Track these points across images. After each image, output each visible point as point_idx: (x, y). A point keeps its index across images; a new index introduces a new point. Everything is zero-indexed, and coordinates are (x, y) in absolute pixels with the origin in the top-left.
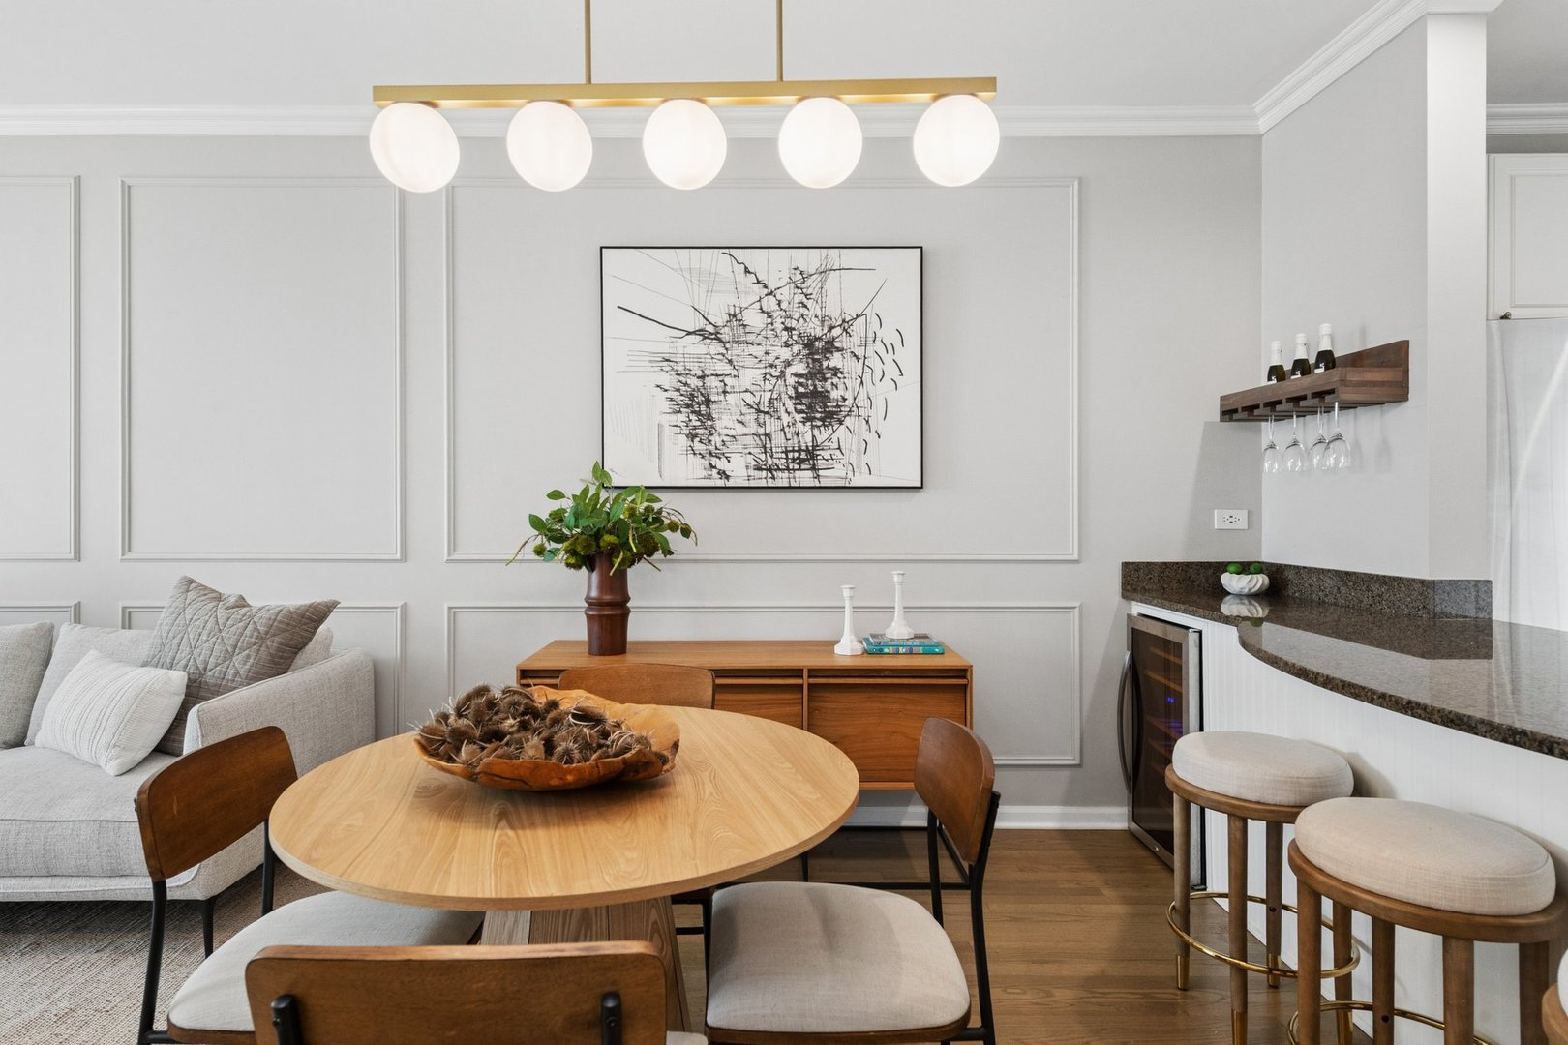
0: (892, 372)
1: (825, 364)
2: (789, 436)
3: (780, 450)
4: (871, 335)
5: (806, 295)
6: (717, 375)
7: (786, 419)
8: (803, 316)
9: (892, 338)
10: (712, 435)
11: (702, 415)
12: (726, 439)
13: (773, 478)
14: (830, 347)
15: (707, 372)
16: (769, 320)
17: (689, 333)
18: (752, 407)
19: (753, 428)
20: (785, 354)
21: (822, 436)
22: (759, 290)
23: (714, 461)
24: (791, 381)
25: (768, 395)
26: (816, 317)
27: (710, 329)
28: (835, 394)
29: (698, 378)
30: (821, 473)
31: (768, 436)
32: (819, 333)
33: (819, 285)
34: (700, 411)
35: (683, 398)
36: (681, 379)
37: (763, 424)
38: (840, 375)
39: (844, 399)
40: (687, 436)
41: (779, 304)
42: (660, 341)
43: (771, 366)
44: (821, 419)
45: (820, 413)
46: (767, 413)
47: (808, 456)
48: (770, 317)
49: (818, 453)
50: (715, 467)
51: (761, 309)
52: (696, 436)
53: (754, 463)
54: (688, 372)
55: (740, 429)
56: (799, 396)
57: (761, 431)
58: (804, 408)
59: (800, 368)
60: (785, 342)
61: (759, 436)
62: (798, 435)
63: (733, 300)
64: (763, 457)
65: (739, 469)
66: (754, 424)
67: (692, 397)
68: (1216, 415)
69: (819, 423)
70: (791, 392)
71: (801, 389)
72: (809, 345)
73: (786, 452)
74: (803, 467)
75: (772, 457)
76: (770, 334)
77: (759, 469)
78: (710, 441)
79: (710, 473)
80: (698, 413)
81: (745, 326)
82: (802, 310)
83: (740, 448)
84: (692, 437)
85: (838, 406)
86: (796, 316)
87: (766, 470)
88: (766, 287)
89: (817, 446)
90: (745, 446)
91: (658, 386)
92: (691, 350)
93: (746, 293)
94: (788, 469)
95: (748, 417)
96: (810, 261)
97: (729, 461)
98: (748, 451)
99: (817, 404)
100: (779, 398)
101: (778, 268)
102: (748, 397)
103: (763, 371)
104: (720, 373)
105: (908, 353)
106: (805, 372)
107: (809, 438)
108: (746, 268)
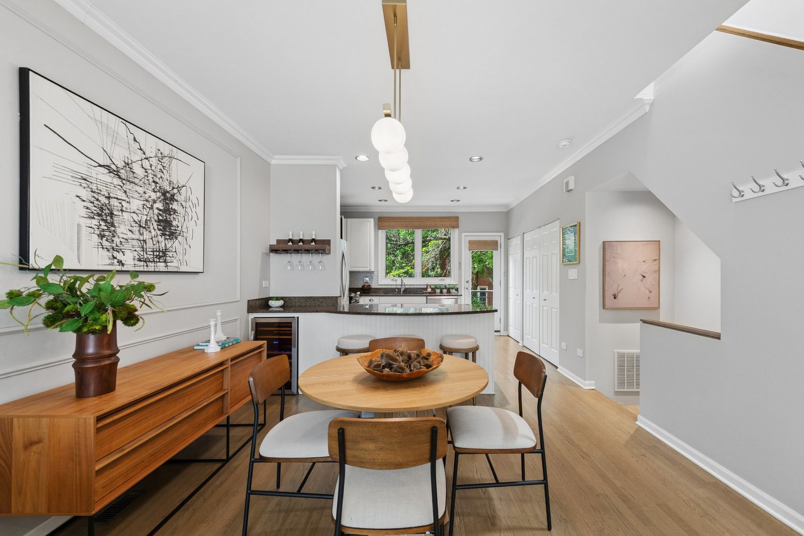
0: (195, 218)
1: (171, 206)
2: (155, 243)
3: (150, 250)
4: (188, 197)
5: (163, 167)
6: (117, 199)
7: (153, 233)
8: (161, 177)
9: (195, 201)
10: (114, 237)
11: (108, 223)
12: (122, 240)
13: (147, 266)
14: (173, 199)
15: (112, 195)
16: (146, 174)
17: (100, 166)
18: (137, 223)
19: (137, 236)
20: (154, 196)
21: (169, 244)
22: (140, 155)
23: (115, 254)
24: (156, 211)
25: (145, 217)
26: (167, 180)
27: (115, 168)
28: (174, 223)
29: (106, 197)
30: (168, 264)
31: (144, 241)
32: (168, 190)
33: (169, 164)
34: (107, 220)
35: (95, 209)
36: (95, 195)
37: (142, 234)
38: (176, 214)
39: (178, 227)
40: (98, 235)
41: (151, 166)
42: (82, 166)
43: (147, 201)
44: (169, 235)
45: (168, 232)
47: (162, 255)
48: (146, 172)
49: (167, 253)
50: (116, 258)
51: (142, 165)
52: (104, 236)
53: (137, 257)
54: (99, 191)
55: (130, 235)
56: (159, 221)
57: (141, 238)
58: (161, 228)
59: (159, 205)
60: (153, 189)
61: (140, 241)
62: (159, 242)
63: (127, 154)
64: (142, 253)
65: (129, 260)
66: (137, 233)
67: (102, 209)
69: (168, 237)
70: (156, 218)
71: (160, 218)
72: (164, 194)
73: (153, 251)
74: (161, 260)
75: (146, 253)
76: (146, 182)
77: (140, 260)
78: (113, 241)
79: (113, 261)
80: (105, 221)
81: (134, 173)
82: (161, 174)
83: (130, 247)
84: (102, 236)
85: (176, 230)
86: (159, 176)
87: (143, 261)
88: (144, 154)
89: (167, 249)
90: (133, 246)
91: (78, 196)
92: (100, 177)
93: (134, 153)
94: (154, 261)
95: (135, 228)
96: (166, 149)
97: (124, 255)
98: (134, 249)
99: (167, 228)
100: (150, 220)
101: (151, 145)
102: (135, 216)
103: (143, 203)
104: (119, 197)
105: (200, 210)
106: (162, 208)
107: (163, 245)
108: (134, 138)
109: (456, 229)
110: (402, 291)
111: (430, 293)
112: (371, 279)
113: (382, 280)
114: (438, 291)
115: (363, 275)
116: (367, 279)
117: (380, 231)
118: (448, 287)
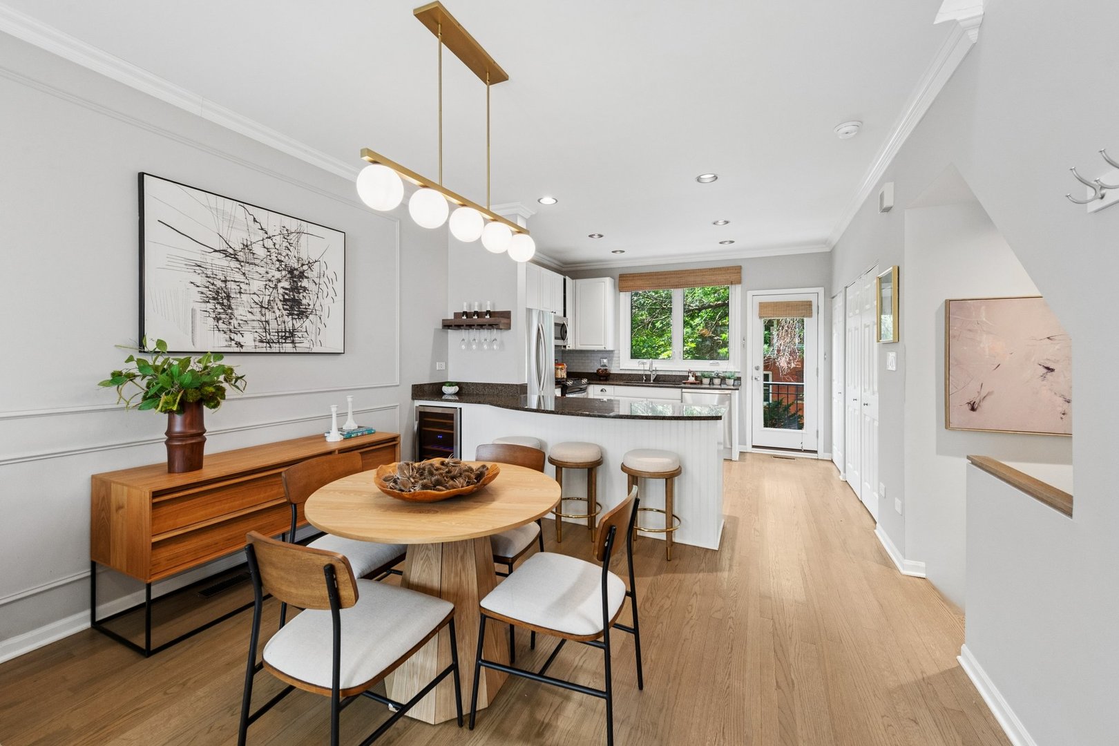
0: (332, 294)
1: (299, 284)
2: (279, 323)
3: (274, 331)
4: (322, 272)
5: (290, 244)
6: (235, 281)
7: (278, 313)
8: (287, 255)
9: (332, 276)
10: (232, 319)
11: (225, 306)
13: (270, 347)
14: (302, 275)
15: (228, 278)
16: (269, 254)
17: (215, 251)
18: (258, 304)
19: (258, 316)
20: (278, 275)
21: (298, 324)
22: (262, 234)
23: (233, 336)
24: (281, 291)
25: (267, 298)
26: (295, 257)
27: (231, 251)
28: (304, 302)
29: (222, 281)
30: (297, 345)
31: (267, 322)
32: (296, 267)
33: (297, 239)
34: (223, 303)
35: (211, 293)
36: (210, 280)
37: (264, 315)
38: (307, 291)
39: (309, 305)
40: (214, 319)
41: (274, 245)
42: (196, 253)
43: (270, 281)
44: (297, 315)
45: (297, 311)
46: (267, 308)
47: (290, 335)
48: (269, 252)
49: (295, 333)
50: (233, 340)
51: (263, 245)
52: (220, 319)
53: (259, 338)
54: (214, 276)
55: (250, 317)
56: (285, 300)
57: (263, 319)
58: (288, 307)
59: (286, 284)
60: (278, 268)
61: (262, 322)
62: (284, 322)
63: (245, 236)
64: (264, 334)
65: (249, 341)
66: (259, 315)
67: (217, 293)
68: (440, 326)
69: (296, 317)
70: (281, 298)
71: (286, 297)
72: (291, 271)
73: (278, 332)
74: (287, 341)
75: (269, 334)
76: (269, 262)
77: (261, 341)
78: (230, 323)
79: (230, 343)
80: (222, 304)
81: (254, 254)
82: (287, 251)
83: (250, 328)
84: (218, 319)
85: (306, 309)
86: (284, 254)
87: (266, 342)
88: (266, 233)
89: (295, 330)
90: (253, 327)
91: (192, 283)
92: (216, 262)
93: (254, 234)
94: (279, 342)
95: (255, 310)
96: (292, 225)
97: (242, 336)
98: (255, 330)
99: (295, 306)
100: (274, 300)
101: (273, 223)
102: (255, 298)
103: (265, 283)
104: (237, 280)
105: (339, 286)
106: (289, 287)
107: (290, 325)
108: (254, 219)
109: (737, 286)
110: (652, 379)
111: (691, 384)
112: (610, 361)
113: (625, 364)
114: (706, 381)
115: (600, 355)
116: (605, 361)
117: (622, 294)
118: (722, 375)
